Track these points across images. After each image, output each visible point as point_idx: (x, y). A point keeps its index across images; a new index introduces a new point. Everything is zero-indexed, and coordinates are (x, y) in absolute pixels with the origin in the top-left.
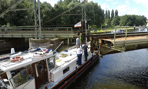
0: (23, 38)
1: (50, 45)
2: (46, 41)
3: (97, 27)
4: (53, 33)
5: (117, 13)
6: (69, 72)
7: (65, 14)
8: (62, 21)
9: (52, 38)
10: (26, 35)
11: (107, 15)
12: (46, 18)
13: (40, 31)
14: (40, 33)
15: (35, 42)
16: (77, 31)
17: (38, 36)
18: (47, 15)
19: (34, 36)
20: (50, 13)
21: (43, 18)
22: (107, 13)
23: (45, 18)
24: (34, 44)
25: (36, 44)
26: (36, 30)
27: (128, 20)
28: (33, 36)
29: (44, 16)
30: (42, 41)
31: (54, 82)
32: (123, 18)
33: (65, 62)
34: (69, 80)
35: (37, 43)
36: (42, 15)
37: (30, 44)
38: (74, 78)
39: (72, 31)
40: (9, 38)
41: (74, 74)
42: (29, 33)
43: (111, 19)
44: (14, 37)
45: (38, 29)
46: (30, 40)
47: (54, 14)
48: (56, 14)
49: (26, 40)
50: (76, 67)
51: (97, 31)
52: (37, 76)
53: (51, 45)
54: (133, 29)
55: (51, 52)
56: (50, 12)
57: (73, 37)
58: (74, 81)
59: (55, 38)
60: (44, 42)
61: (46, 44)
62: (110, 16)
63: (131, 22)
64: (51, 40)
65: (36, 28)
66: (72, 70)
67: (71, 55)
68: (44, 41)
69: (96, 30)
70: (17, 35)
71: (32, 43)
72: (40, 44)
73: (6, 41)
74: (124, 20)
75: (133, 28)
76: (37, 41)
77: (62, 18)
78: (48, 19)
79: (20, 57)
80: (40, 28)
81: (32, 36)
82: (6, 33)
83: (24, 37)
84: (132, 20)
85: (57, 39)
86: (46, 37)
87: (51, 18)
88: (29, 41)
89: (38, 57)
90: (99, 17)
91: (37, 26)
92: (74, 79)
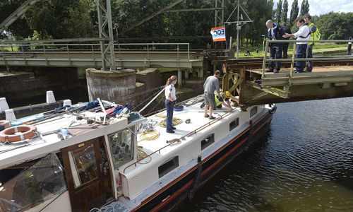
0: (74, 69)
1: (134, 85)
2: (127, 76)
3: (252, 44)
4: (142, 56)
5: (305, 8)
6: (178, 172)
7: (173, 8)
8: (165, 27)
9: (142, 69)
10: (78, 60)
11: (280, 13)
12: (125, 20)
13: (112, 52)
14: (112, 57)
15: (101, 76)
16: (202, 53)
17: (108, 64)
18: (129, 11)
19: (99, 64)
20: (136, 7)
21: (118, 20)
22: (280, 6)
23: (123, 21)
24: (99, 81)
25: (101, 81)
26: (102, 49)
27: (333, 27)
28: (96, 64)
29: (122, 14)
30: (117, 76)
31: (129, 198)
32: (323, 22)
33: (167, 142)
34: (175, 194)
35: (105, 81)
36: (118, 12)
37: (89, 81)
38: (191, 187)
39: (188, 52)
40: (42, 68)
41: (191, 176)
42: (86, 55)
43: (288, 24)
44: (52, 64)
45: (106, 47)
46: (89, 72)
47: (145, 11)
48: (152, 10)
49: (80, 72)
50: (199, 159)
51: (252, 53)
52: (77, 183)
53: (139, 84)
54: (344, 51)
55: (124, 115)
56: (138, 3)
57: (190, 66)
58: (191, 196)
59: (146, 68)
60: (121, 77)
61: (125, 82)
62: (289, 17)
63: (342, 32)
64: (139, 72)
65: (101, 44)
66: (186, 166)
67: (188, 121)
68: (120, 75)
69: (248, 52)
70: (60, 60)
71: (93, 79)
72: (111, 82)
73: (35, 75)
74: (323, 27)
75: (347, 48)
76: (105, 76)
77: (166, 20)
78: (132, 23)
79: (28, 129)
80: (111, 45)
81: (93, 64)
82: (35, 55)
83: (75, 64)
84: (344, 26)
85: (151, 70)
86: (126, 65)
87: (139, 20)
88: (87, 74)
89: (80, 131)
90: (259, 18)
91: (103, 39)
92: (191, 191)
